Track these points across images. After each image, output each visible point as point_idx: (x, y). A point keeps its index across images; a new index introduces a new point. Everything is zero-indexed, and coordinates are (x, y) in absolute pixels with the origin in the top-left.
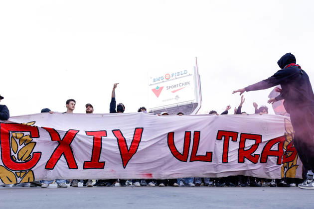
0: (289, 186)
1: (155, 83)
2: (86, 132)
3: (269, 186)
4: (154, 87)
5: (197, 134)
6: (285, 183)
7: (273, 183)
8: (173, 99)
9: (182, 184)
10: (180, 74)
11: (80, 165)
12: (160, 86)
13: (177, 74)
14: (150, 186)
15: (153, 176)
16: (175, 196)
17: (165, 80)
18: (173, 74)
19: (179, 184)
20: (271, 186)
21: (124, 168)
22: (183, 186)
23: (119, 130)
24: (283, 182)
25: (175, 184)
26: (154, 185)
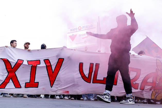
0: (156, 104)
1: (71, 32)
2: (28, 61)
3: (142, 103)
4: (71, 34)
5: (97, 65)
6: (153, 102)
7: (145, 101)
8: (82, 43)
9: (85, 98)
10: (88, 27)
11: (23, 85)
12: (75, 34)
13: (86, 27)
14: (65, 99)
15: (69, 92)
16: (80, 106)
17: (78, 30)
18: (83, 27)
19: (84, 99)
20: (144, 103)
21: (51, 87)
22: (86, 100)
23: (48, 59)
24: (152, 101)
25: (82, 98)
26: (67, 98)
